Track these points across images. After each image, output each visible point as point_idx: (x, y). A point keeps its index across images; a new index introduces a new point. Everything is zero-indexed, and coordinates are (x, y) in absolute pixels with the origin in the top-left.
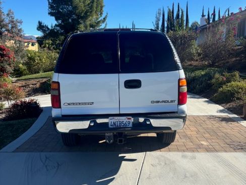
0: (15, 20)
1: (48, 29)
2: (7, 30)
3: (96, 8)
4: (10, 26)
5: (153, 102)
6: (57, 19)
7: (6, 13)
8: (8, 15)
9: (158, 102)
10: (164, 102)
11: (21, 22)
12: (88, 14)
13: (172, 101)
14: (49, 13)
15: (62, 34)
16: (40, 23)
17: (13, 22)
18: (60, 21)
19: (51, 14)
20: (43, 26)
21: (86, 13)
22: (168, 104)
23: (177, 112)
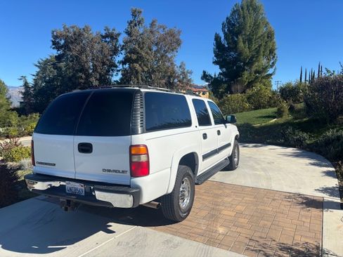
0: (186, 71)
1: (212, 77)
2: (179, 81)
3: (264, 52)
4: (181, 77)
5: (104, 170)
6: (221, 68)
7: (179, 65)
8: (180, 67)
9: (109, 171)
10: (115, 171)
11: (191, 73)
12: (254, 59)
13: (123, 172)
14: (213, 62)
15: (226, 82)
16: (204, 72)
17: (183, 73)
18: (224, 70)
19: (215, 63)
20: (207, 76)
21: (251, 59)
22: (119, 174)
23: (129, 186)
